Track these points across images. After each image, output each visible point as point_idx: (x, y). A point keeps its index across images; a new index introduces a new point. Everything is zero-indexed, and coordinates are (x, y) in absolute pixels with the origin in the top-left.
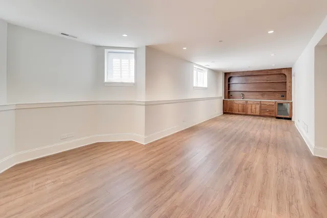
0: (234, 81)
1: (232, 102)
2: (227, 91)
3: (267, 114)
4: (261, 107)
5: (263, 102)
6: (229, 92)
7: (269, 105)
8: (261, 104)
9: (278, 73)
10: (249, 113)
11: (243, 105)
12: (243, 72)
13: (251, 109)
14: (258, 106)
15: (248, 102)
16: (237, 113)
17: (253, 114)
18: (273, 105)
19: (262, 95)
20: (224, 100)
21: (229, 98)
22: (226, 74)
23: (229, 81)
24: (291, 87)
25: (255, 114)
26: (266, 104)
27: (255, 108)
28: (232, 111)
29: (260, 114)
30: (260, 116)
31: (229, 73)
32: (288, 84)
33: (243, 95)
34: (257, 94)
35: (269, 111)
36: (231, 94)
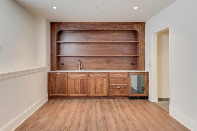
0: (67, 38)
1: (64, 76)
2: (56, 55)
3: (117, 93)
4: (109, 82)
5: (112, 74)
6: (58, 58)
7: (121, 78)
8: (109, 78)
9: (129, 29)
10: (92, 94)
11: (83, 80)
12: (81, 24)
13: (95, 87)
14: (105, 82)
15: (91, 75)
16: (74, 95)
17: (97, 95)
18: (125, 79)
19: (108, 62)
20: (49, 74)
21: (59, 68)
22: (53, 25)
23: (58, 39)
24: (144, 51)
25: (100, 95)
26: (116, 78)
27: (101, 85)
28: (64, 93)
29: (108, 94)
30: (108, 97)
31: (59, 24)
32: (140, 46)
33: (81, 62)
34: (100, 60)
35: (121, 88)
36: (62, 60)
